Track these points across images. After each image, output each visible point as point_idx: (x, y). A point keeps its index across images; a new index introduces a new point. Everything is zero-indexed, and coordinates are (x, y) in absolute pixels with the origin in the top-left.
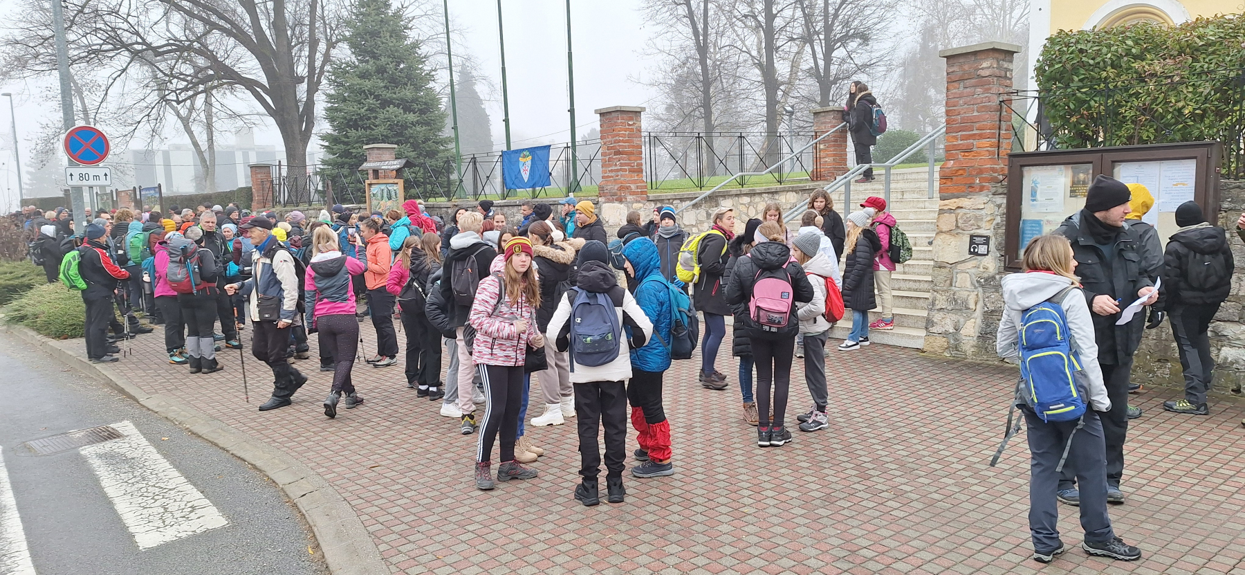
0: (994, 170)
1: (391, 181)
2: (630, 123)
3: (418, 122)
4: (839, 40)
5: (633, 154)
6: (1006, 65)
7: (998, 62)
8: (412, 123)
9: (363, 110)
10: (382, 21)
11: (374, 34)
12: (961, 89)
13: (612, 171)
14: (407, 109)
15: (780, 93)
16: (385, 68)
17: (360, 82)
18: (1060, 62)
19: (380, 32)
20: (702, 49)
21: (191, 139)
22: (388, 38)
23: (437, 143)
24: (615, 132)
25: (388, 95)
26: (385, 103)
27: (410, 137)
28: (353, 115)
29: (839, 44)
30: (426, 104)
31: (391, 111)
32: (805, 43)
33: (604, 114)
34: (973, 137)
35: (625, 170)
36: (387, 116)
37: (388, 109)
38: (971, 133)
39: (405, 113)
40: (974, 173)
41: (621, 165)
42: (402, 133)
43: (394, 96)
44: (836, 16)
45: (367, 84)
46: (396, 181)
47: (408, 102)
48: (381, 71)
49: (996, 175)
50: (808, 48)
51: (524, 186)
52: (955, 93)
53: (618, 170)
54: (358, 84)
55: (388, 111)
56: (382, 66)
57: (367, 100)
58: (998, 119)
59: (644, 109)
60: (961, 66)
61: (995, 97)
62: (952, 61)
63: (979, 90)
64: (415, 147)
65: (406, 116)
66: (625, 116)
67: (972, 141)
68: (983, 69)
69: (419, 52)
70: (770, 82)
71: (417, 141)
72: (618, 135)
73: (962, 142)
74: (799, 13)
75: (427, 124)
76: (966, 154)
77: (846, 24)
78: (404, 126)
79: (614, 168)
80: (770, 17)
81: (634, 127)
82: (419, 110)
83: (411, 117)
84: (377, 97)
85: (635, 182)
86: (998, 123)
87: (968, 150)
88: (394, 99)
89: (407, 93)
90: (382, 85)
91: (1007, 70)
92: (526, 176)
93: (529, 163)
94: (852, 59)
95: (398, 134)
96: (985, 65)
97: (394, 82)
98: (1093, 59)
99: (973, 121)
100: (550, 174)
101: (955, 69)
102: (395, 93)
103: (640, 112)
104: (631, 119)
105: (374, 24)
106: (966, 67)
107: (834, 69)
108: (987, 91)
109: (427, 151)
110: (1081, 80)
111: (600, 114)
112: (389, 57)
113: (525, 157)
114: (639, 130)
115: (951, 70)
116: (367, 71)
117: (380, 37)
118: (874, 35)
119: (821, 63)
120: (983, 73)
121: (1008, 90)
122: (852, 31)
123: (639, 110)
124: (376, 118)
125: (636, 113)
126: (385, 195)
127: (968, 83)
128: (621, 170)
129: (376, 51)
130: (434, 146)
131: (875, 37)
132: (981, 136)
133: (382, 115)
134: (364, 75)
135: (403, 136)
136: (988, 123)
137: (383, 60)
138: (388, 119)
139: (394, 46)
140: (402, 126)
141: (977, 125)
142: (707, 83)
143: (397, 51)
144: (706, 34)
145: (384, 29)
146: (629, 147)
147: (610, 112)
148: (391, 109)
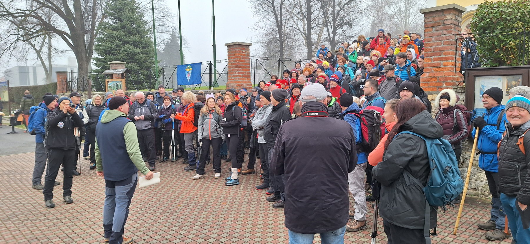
0: (454, 79)
1: (118, 80)
2: (244, 51)
3: (141, 53)
4: (339, 25)
5: (245, 67)
6: (459, 18)
7: (455, 17)
8: (138, 53)
9: (113, 46)
10: (125, 4)
11: (121, 10)
12: (434, 31)
13: (233, 76)
14: (136, 46)
15: (313, 47)
16: (126, 26)
17: (112, 32)
18: (489, 18)
19: (124, 9)
20: (279, 26)
21: (41, 61)
22: (127, 12)
23: (151, 63)
24: (235, 56)
25: (127, 39)
26: (125, 43)
27: (137, 60)
28: (108, 48)
29: (339, 27)
30: (146, 44)
31: (127, 46)
32: (324, 27)
33: (230, 46)
34: (441, 59)
35: (241, 76)
36: (125, 49)
37: (126, 45)
38: (440, 57)
39: (134, 48)
40: (442, 80)
41: (239, 73)
42: (133, 57)
43: (130, 40)
44: (338, 15)
45: (116, 33)
46: (121, 80)
47: (137, 43)
48: (124, 27)
49: (455, 81)
50: (325, 28)
51: (188, 83)
52: (430, 34)
53: (236, 76)
54: (111, 33)
55: (126, 47)
56: (124, 25)
57: (116, 41)
58: (455, 49)
59: (251, 44)
60: (433, 18)
61: (454, 36)
62: (428, 15)
63: (445, 32)
64: (139, 64)
65: (135, 49)
66: (241, 47)
67: (440, 62)
68: (447, 20)
69: (144, 19)
70: (309, 43)
71: (140, 62)
72: (238, 57)
73: (434, 62)
74: (322, 13)
75: (147, 54)
76: (437, 69)
77: (342, 18)
78: (134, 54)
79: (234, 75)
80: (310, 14)
81: (246, 54)
82: (142, 47)
83: (138, 50)
84: (121, 40)
85: (245, 82)
86: (455, 51)
87: (438, 67)
88: (130, 41)
89: (137, 38)
90: (123, 34)
91: (459, 21)
92: (188, 78)
93: (190, 72)
94: (344, 34)
95: (130, 58)
96: (448, 17)
97: (130, 33)
98: (509, 16)
99: (441, 50)
100: (202, 77)
101: (430, 20)
102: (130, 38)
103: (249, 46)
104: (244, 49)
105: (120, 5)
106: (437, 19)
107: (337, 38)
108: (450, 32)
109: (145, 67)
110: (501, 29)
111: (228, 46)
112: (128, 21)
113: (188, 68)
114: (248, 55)
115: (427, 21)
116: (117, 27)
117: (124, 11)
118: (355, 23)
119: (331, 35)
120: (447, 22)
121: (459, 33)
122: (345, 22)
123: (248, 45)
124: (120, 50)
125: (247, 46)
126: (115, 87)
127: (438, 28)
128: (238, 76)
129: (121, 18)
130: (149, 65)
131: (354, 25)
132: (446, 59)
133: (123, 48)
134: (115, 29)
135: (133, 59)
136: (451, 51)
137: (125, 22)
138: (126, 51)
139: (131, 16)
140: (133, 54)
141: (444, 52)
142: (282, 42)
143: (132, 18)
144: (281, 20)
145: (126, 8)
146: (243, 64)
147: (233, 45)
148: (128, 46)
